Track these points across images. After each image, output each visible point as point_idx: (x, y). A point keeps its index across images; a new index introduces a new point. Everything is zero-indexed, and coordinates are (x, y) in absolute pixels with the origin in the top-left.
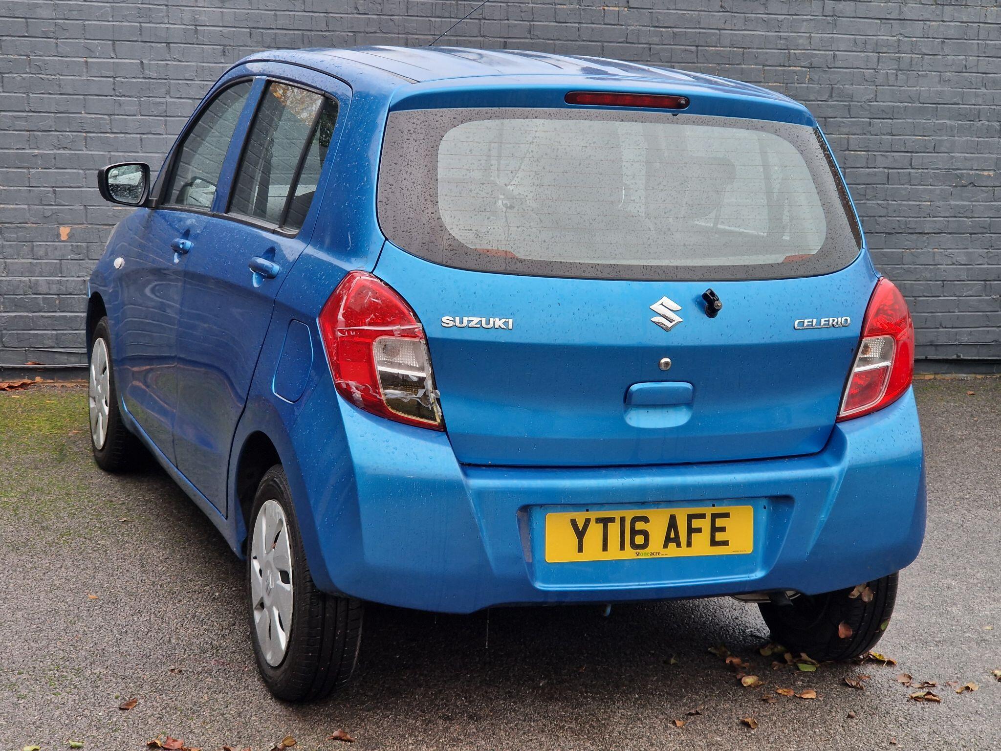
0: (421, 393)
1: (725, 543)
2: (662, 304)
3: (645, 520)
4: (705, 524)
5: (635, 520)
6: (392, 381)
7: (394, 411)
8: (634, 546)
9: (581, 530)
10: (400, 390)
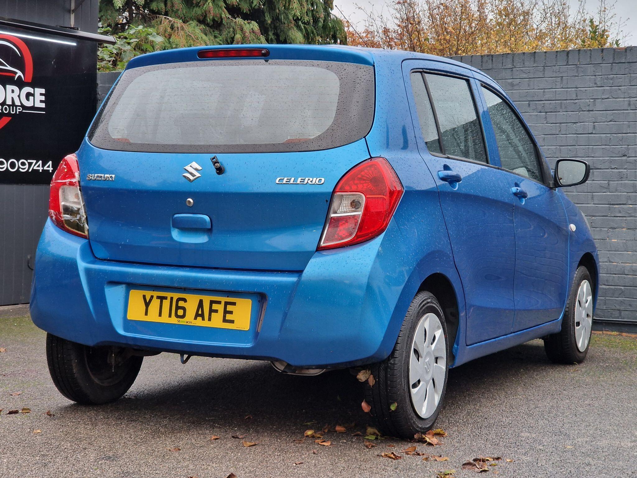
0: (78, 217)
1: (232, 322)
2: (191, 166)
3: (185, 300)
4: (220, 308)
5: (179, 300)
6: (67, 210)
7: (67, 227)
8: (177, 316)
9: (148, 302)
10: (70, 215)
